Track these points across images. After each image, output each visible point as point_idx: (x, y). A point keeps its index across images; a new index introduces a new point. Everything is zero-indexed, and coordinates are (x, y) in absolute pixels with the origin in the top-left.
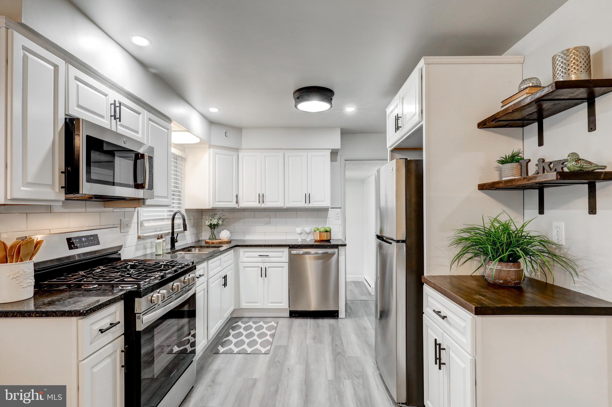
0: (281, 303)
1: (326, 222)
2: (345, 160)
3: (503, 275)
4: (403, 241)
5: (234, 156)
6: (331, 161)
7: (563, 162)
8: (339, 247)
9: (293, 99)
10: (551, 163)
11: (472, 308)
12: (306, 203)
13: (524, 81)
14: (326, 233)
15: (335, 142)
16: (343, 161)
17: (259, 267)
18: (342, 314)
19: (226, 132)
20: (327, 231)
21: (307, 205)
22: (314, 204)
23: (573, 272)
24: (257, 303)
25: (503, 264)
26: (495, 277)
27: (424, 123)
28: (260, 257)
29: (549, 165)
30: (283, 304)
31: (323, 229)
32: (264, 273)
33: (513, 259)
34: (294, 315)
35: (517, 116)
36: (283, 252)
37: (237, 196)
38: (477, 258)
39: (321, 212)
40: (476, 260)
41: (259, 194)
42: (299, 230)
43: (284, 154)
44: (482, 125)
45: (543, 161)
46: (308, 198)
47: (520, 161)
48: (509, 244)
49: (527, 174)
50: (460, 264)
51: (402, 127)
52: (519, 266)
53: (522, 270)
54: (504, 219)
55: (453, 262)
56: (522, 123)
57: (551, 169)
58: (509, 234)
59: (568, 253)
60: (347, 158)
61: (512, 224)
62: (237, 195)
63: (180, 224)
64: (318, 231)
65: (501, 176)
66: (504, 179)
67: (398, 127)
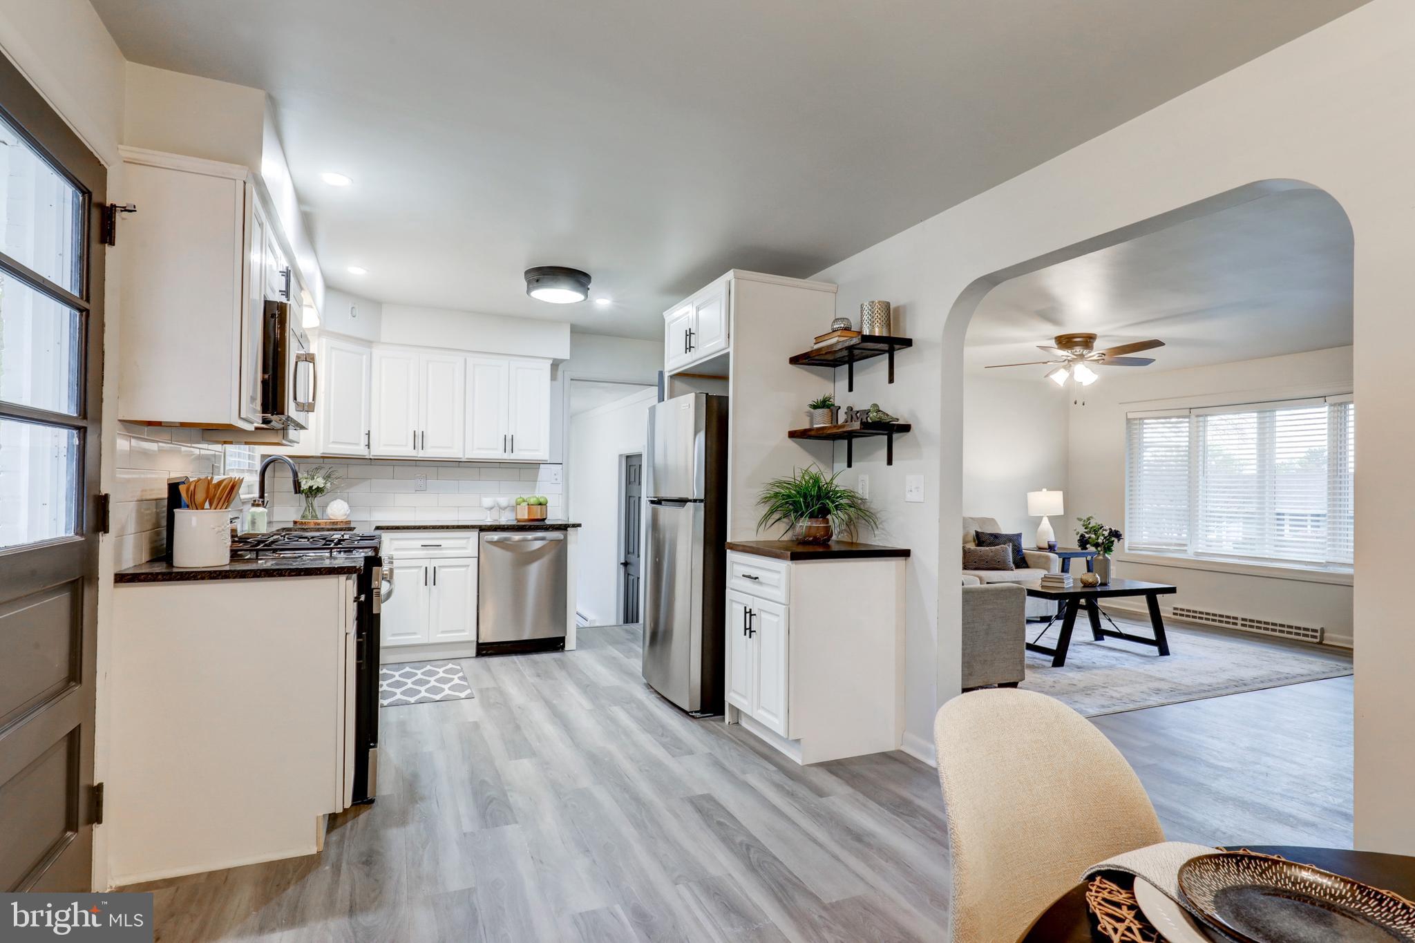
0: (463, 631)
1: (534, 487)
2: (572, 380)
3: (813, 532)
4: (701, 501)
5: (365, 357)
6: (551, 380)
7: (867, 412)
8: (568, 529)
9: (524, 280)
10: (858, 412)
11: (787, 554)
12: (505, 452)
13: (836, 320)
14: (539, 506)
15: (561, 347)
16: (567, 381)
17: (421, 567)
18: (570, 643)
19: (353, 308)
20: (540, 504)
21: (507, 456)
22: (520, 455)
23: (874, 526)
24: (415, 634)
25: (814, 520)
26: (805, 534)
27: (731, 350)
28: (423, 549)
29: (856, 414)
30: (466, 634)
31: (535, 499)
32: (431, 578)
33: (824, 512)
34: (484, 652)
35: (830, 357)
36: (469, 538)
37: (369, 434)
38: (785, 520)
39: (529, 468)
40: (783, 522)
41: (415, 432)
42: (487, 501)
43: (466, 360)
44: (795, 360)
45: (852, 409)
46: (509, 443)
47: (832, 407)
48: (819, 497)
49: (837, 423)
50: (767, 526)
51: (696, 347)
52: (828, 523)
53: (830, 526)
54: (814, 470)
55: (760, 525)
56: (835, 363)
57: (858, 418)
58: (819, 487)
59: (872, 506)
60: (576, 375)
61: (822, 476)
62: (369, 431)
63: (252, 485)
64: (525, 504)
65: (812, 422)
66: (815, 426)
67: (690, 347)
